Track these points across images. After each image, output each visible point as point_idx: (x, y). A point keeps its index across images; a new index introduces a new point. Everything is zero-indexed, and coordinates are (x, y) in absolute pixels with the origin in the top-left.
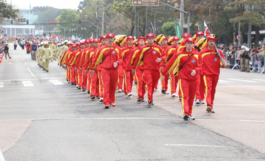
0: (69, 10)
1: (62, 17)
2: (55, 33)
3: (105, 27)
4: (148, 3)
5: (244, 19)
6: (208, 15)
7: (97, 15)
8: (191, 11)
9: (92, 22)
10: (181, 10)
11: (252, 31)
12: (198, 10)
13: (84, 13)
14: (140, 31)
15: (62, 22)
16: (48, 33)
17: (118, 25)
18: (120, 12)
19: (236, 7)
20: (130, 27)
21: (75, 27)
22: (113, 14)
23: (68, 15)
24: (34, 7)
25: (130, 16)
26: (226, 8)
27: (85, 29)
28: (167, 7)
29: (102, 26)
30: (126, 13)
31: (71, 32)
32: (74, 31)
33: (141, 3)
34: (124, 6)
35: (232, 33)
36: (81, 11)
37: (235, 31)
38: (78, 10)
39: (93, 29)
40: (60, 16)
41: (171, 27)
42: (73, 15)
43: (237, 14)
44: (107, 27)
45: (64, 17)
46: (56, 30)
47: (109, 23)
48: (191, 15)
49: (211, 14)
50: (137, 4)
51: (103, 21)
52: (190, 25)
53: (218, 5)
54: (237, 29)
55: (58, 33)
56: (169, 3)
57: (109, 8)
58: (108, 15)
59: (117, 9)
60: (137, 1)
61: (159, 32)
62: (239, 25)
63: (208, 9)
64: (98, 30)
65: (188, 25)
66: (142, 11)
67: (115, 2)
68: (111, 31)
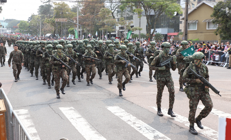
0: (23, 21)
1: (20, 24)
2: (17, 32)
3: (41, 30)
4: (62, 20)
5: (105, 29)
6: (89, 26)
7: (38, 24)
8: (82, 24)
9: (35, 27)
10: (77, 24)
11: (108, 33)
12: (85, 24)
13: (31, 23)
14: (59, 32)
15: (20, 27)
16: (13, 31)
18: (49, 23)
19: (101, 24)
20: (54, 30)
21: (26, 29)
22: (45, 24)
23: (23, 24)
24: (6, 19)
25: (54, 25)
26: (97, 24)
27: (32, 30)
28: (71, 22)
30: (52, 24)
31: (25, 31)
32: (26, 31)
33: (59, 20)
35: (100, 34)
36: (29, 22)
39: (36, 30)
40: (19, 24)
41: (73, 30)
42: (26, 24)
43: (102, 27)
44: (43, 30)
45: (21, 24)
46: (17, 30)
47: (44, 28)
48: (82, 26)
50: (57, 21)
51: (40, 27)
52: (82, 30)
53: (94, 22)
54: (102, 32)
55: (18, 32)
56: (71, 20)
57: (43, 21)
58: (42, 24)
59: (47, 22)
60: (57, 19)
61: (67, 32)
62: (103, 31)
63: (89, 24)
64: (38, 31)
65: (81, 30)
66: (59, 23)
67: (46, 19)
68: (45, 32)
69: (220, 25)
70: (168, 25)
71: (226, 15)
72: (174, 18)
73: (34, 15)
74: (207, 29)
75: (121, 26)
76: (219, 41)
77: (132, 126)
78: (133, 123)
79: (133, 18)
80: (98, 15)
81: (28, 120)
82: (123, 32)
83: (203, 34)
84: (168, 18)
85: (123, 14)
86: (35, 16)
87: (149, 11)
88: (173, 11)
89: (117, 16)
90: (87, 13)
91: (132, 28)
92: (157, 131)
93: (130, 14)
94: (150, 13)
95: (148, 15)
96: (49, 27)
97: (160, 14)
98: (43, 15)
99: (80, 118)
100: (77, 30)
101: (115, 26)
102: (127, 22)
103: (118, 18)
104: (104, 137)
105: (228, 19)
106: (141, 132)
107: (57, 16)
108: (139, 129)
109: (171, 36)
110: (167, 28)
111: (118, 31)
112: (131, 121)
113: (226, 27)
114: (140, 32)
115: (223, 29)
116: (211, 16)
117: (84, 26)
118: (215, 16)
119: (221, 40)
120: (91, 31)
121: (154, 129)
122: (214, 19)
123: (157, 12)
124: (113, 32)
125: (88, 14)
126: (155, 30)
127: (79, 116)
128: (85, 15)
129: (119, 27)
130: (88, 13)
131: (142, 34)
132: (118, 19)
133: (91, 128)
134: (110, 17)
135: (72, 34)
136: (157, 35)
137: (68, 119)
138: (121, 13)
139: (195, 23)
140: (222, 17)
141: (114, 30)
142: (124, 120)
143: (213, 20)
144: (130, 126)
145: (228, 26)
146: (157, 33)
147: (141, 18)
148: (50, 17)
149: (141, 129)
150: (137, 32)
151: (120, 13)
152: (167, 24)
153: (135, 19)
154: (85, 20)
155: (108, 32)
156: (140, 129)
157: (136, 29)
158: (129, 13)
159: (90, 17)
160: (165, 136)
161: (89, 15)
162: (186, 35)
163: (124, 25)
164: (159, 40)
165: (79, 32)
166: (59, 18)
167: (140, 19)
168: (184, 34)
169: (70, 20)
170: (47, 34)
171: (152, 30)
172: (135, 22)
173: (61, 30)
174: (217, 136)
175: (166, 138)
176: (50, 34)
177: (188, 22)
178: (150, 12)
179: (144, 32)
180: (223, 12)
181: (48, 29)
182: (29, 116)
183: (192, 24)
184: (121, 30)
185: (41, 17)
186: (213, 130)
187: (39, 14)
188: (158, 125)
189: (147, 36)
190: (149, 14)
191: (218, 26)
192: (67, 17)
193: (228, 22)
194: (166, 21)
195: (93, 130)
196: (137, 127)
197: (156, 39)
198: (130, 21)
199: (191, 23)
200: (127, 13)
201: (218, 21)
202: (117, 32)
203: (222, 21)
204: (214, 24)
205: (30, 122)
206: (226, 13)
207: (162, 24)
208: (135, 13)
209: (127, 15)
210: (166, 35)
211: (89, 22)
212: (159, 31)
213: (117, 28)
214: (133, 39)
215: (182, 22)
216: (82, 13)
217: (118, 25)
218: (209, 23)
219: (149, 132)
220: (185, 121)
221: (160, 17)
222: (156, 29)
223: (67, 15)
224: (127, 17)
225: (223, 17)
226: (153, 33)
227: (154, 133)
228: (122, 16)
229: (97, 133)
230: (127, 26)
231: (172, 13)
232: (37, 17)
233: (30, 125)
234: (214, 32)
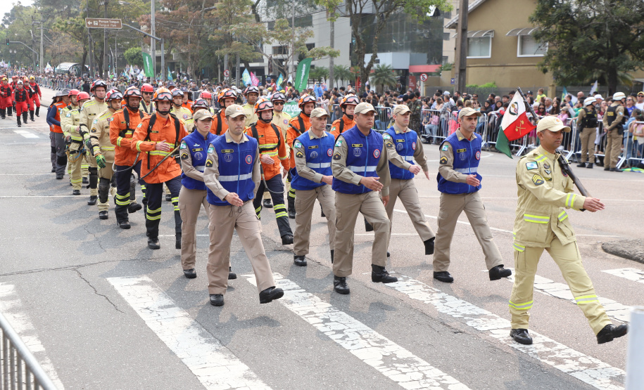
3: (44, 51)
4: (107, 24)
5: (234, 52)
6: (187, 44)
7: (33, 33)
8: (165, 37)
9: (25, 43)
10: (151, 35)
12: (174, 36)
13: (12, 31)
14: (96, 58)
17: (63, 48)
18: (66, 32)
19: (221, 37)
20: (81, 52)
22: (56, 34)
25: (81, 38)
26: (210, 37)
27: (15, 52)
28: (132, 30)
29: (39, 50)
30: (75, 33)
33: (97, 24)
34: (71, 25)
35: (217, 66)
36: (7, 26)
37: (220, 63)
38: (2, 24)
41: (137, 54)
43: (224, 45)
44: (48, 51)
47: (51, 46)
48: (165, 43)
49: (191, 42)
50: (92, 25)
51: (42, 43)
52: (165, 52)
53: (200, 32)
54: (223, 61)
56: (132, 24)
57: (49, 25)
58: (47, 33)
59: (62, 29)
60: (92, 21)
61: (121, 59)
62: (226, 58)
63: (187, 36)
64: (36, 55)
65: (161, 53)
66: (98, 33)
67: (58, 18)
68: (54, 56)
69: (555, 45)
70: (410, 42)
71: (572, 17)
72: (427, 22)
73: (21, 6)
74: (519, 55)
75: (279, 45)
76: (550, 88)
77: (321, 328)
78: (322, 321)
79: (314, 23)
80: (213, 12)
81: (17, 315)
82: (284, 63)
83: (508, 70)
84: (412, 25)
85: (284, 10)
86: (24, 11)
87: (358, 3)
88: (426, 4)
89: (268, 14)
90: (179, 4)
91: (309, 50)
92: (390, 342)
93: (305, 11)
94: (361, 8)
95: (355, 12)
96: (67, 42)
97: (388, 10)
98: (48, 7)
99: (169, 306)
100: (150, 53)
101: (262, 45)
102: (297, 33)
103: (270, 20)
104: (243, 360)
105: (575, 27)
106: (346, 345)
107: (91, 12)
108: (341, 336)
109: (420, 74)
110: (409, 51)
111: (270, 59)
112: (317, 315)
113: (571, 51)
114: (332, 63)
115: (563, 57)
116: (531, 20)
117: (171, 42)
118: (540, 20)
119: (556, 86)
120: (192, 57)
121: (382, 337)
122: (538, 27)
123: (381, 5)
124: (255, 61)
125: (183, 8)
126: (375, 56)
127: (167, 301)
128: (173, 10)
129: (274, 48)
130: (184, 4)
131: (339, 67)
132: (271, 24)
133: (202, 335)
134: (246, 16)
135: (135, 64)
136: (381, 70)
137: (134, 312)
138: (277, 6)
139: (486, 39)
140: (560, 21)
141: (258, 54)
142: (297, 313)
143: (537, 31)
144: (315, 328)
145: (574, 48)
146: (381, 64)
147: (335, 23)
148: (70, 15)
149: (347, 336)
150: (323, 63)
151: (275, 5)
152: (408, 40)
153: (319, 24)
154: (173, 25)
155: (242, 61)
156: (343, 339)
157: (321, 52)
158: (301, 6)
159: (190, 17)
160: (414, 356)
161: (187, 12)
162: (462, 71)
163: (289, 41)
164: (385, 86)
165: (158, 59)
166: (99, 17)
167: (333, 25)
168: (457, 70)
169: (129, 23)
170: (61, 64)
171: (368, 58)
172: (318, 33)
173: (102, 52)
174: (555, 354)
175: (417, 362)
176: (71, 65)
177: (468, 36)
178: (362, 5)
179: (344, 61)
180: (563, 9)
181: (64, 50)
182: (18, 302)
183: (477, 42)
184: (279, 56)
185: (41, 12)
186: (544, 337)
187: (35, 5)
188: (393, 326)
189: (353, 74)
190: (358, 12)
191: (549, 47)
192: (120, 16)
193: (575, 36)
194: (405, 33)
195: (209, 343)
196: (334, 332)
197: (377, 83)
198: (304, 31)
199: (474, 38)
200: (296, 7)
201: (549, 34)
202: (266, 61)
203: (559, 34)
204: (538, 41)
205: (23, 322)
206: (570, 11)
207: (394, 41)
208: (318, 6)
209: (297, 14)
210: (406, 72)
211: (188, 30)
212: (387, 59)
213: (268, 50)
214: (314, 81)
215: (449, 34)
216: (166, 5)
217: (270, 40)
218: (523, 38)
219: (369, 346)
220: (468, 313)
221: (390, 21)
222: (378, 54)
223: (122, 9)
224: (296, 19)
225: (562, 24)
226: (371, 65)
227: (383, 347)
228: (280, 16)
229: (221, 351)
230: (296, 46)
231: (423, 8)
232: (31, 13)
233: (24, 328)
234: (538, 65)
